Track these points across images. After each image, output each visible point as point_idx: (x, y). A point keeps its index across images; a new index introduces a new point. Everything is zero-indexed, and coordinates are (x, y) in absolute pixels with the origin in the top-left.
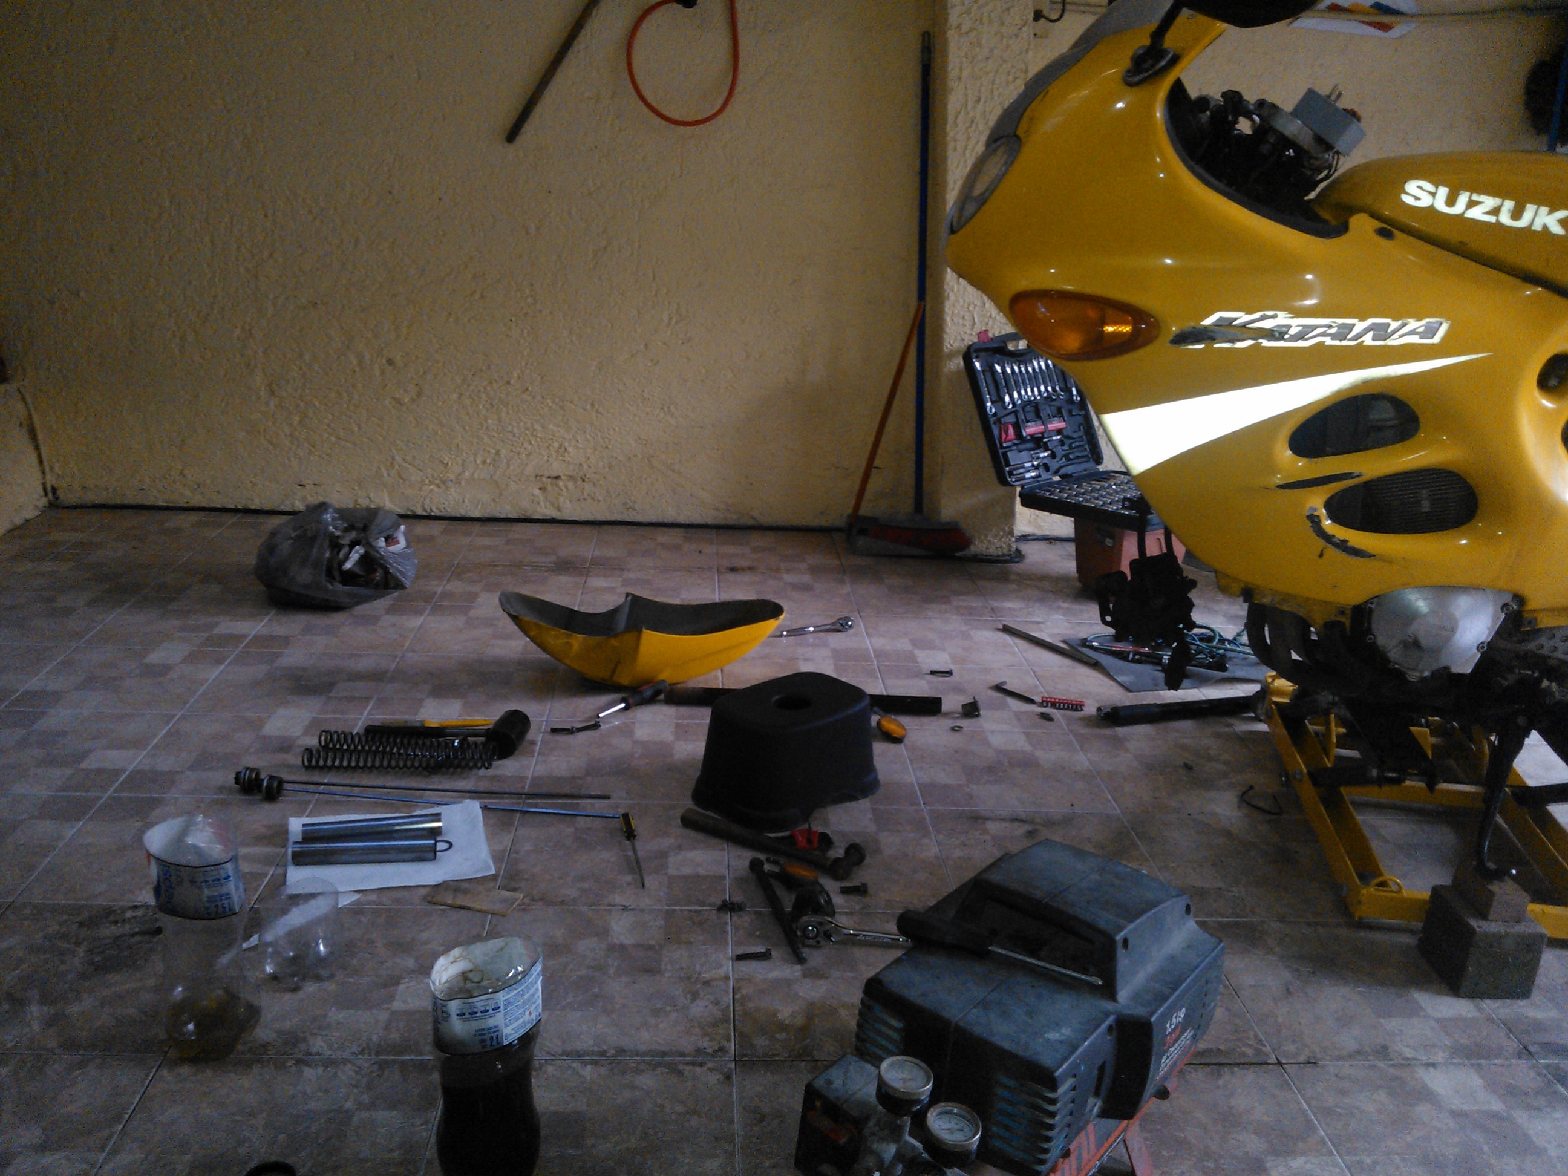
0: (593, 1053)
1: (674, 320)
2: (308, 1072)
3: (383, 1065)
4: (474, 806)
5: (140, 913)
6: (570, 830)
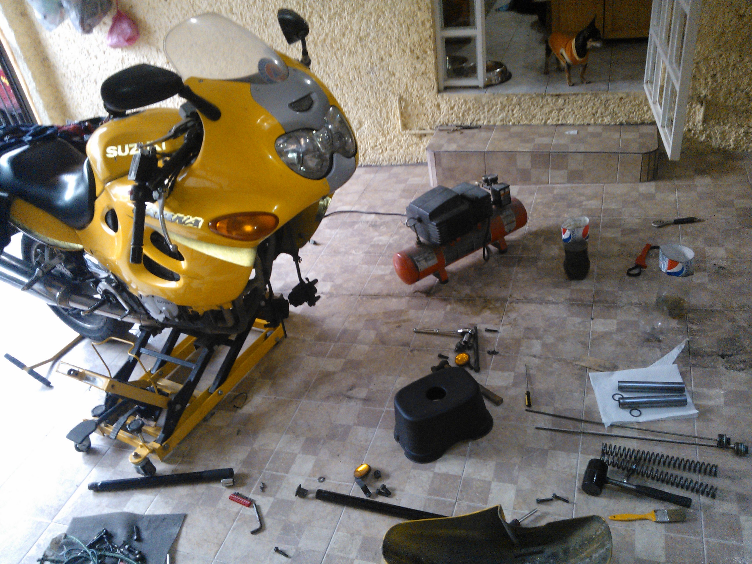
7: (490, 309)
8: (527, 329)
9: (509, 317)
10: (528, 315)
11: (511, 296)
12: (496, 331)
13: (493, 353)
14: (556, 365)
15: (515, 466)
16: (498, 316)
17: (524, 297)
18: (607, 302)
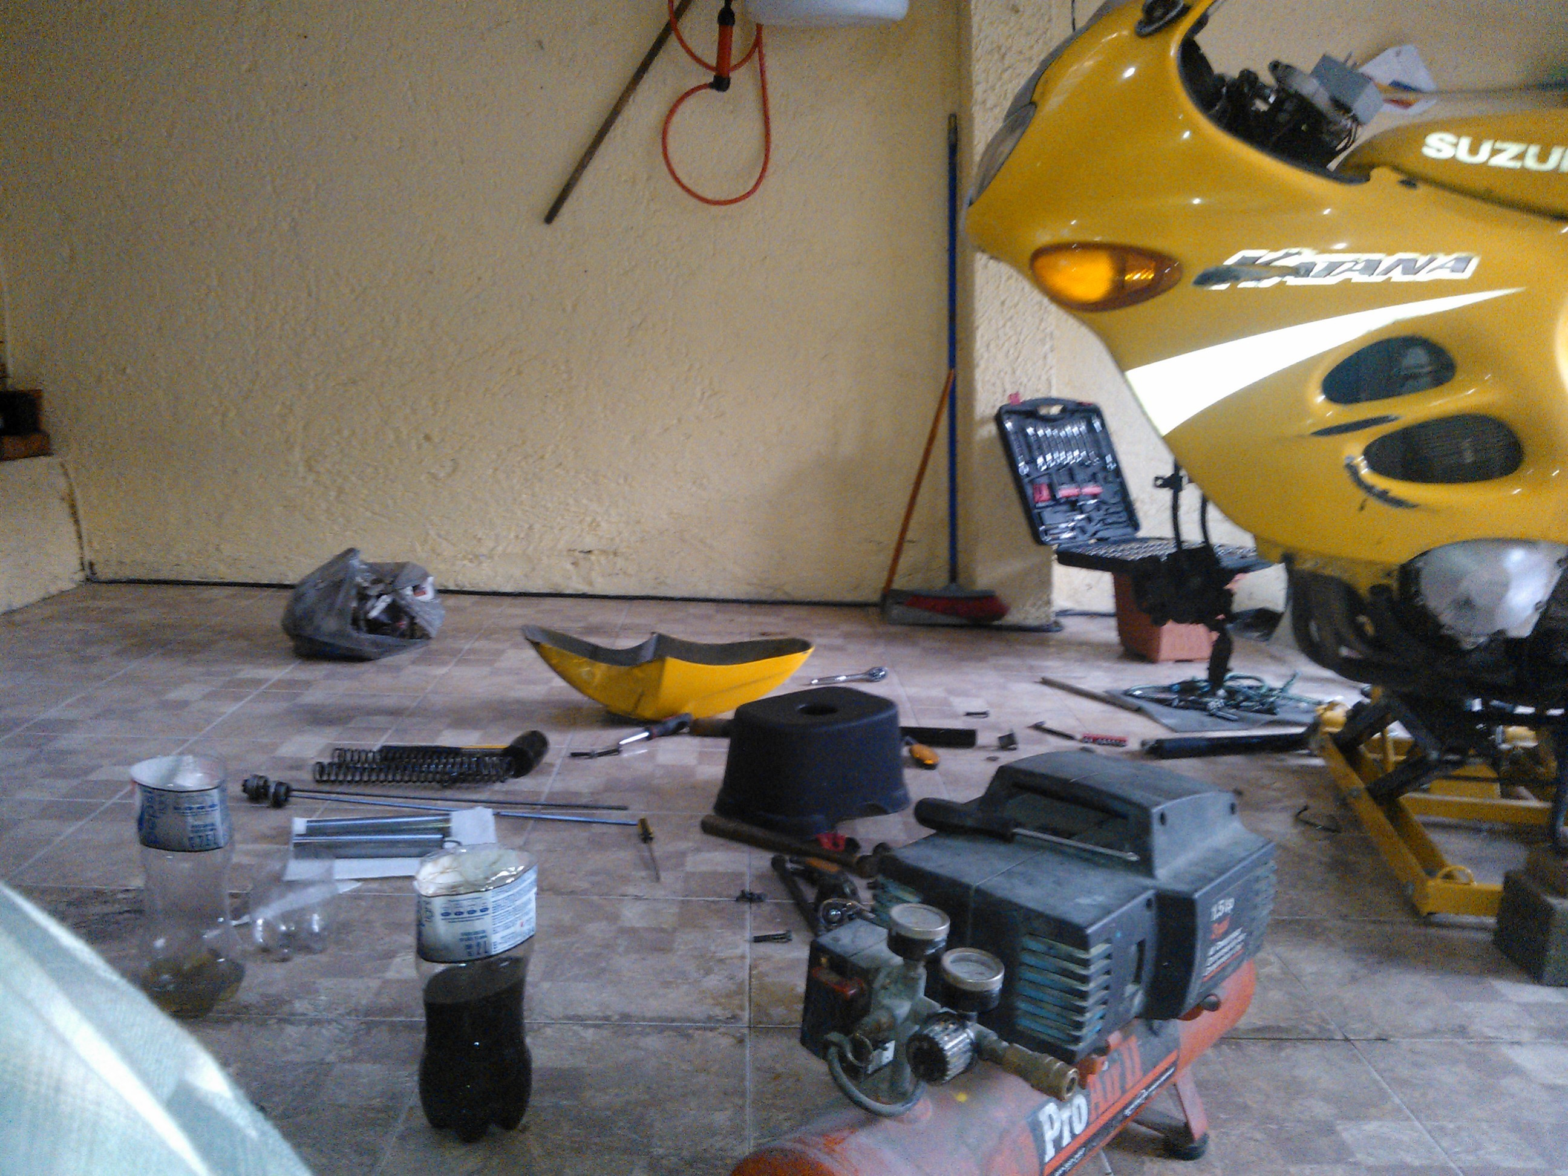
0: (597, 1018)
1: (706, 395)
2: (290, 1029)
3: (370, 1026)
4: (486, 814)
5: (130, 895)
6: (586, 834)
8: (661, 949)
9: (731, 978)
12: (758, 940)
13: (749, 898)
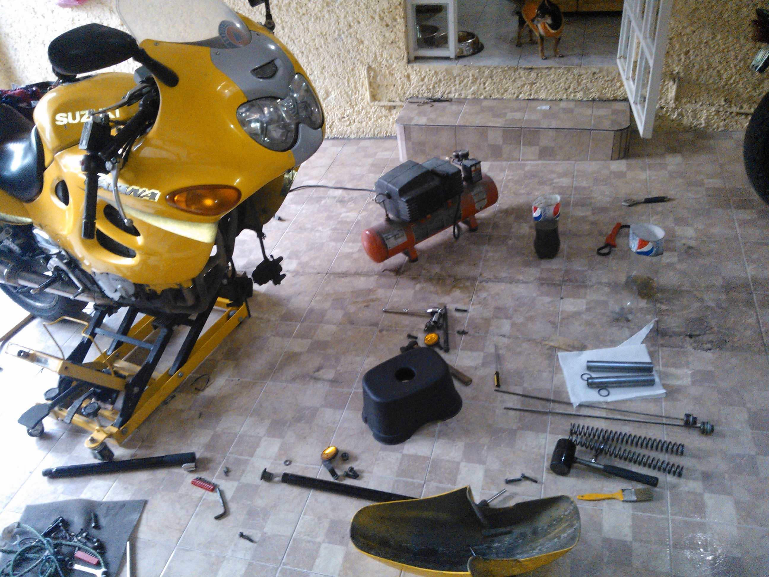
7: (460, 288)
8: (498, 309)
9: (478, 296)
10: (498, 294)
11: (481, 274)
12: (465, 311)
13: (463, 333)
14: (525, 345)
15: (484, 446)
16: (468, 295)
17: (494, 276)
18: (577, 281)
